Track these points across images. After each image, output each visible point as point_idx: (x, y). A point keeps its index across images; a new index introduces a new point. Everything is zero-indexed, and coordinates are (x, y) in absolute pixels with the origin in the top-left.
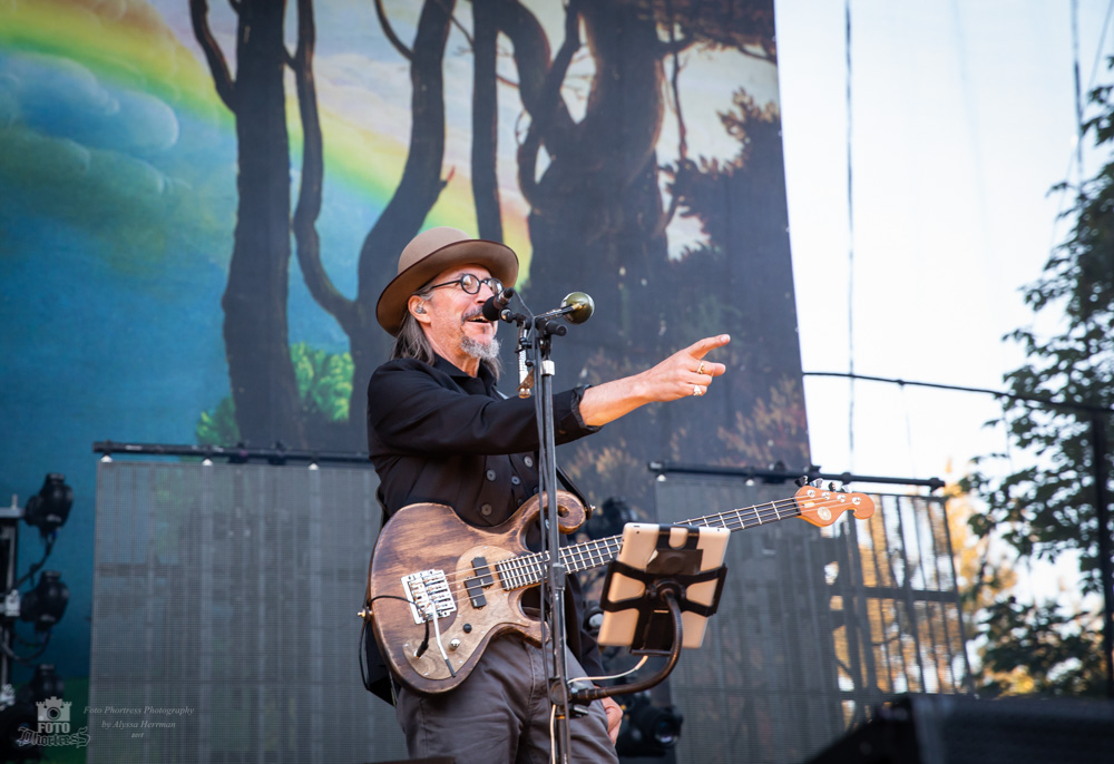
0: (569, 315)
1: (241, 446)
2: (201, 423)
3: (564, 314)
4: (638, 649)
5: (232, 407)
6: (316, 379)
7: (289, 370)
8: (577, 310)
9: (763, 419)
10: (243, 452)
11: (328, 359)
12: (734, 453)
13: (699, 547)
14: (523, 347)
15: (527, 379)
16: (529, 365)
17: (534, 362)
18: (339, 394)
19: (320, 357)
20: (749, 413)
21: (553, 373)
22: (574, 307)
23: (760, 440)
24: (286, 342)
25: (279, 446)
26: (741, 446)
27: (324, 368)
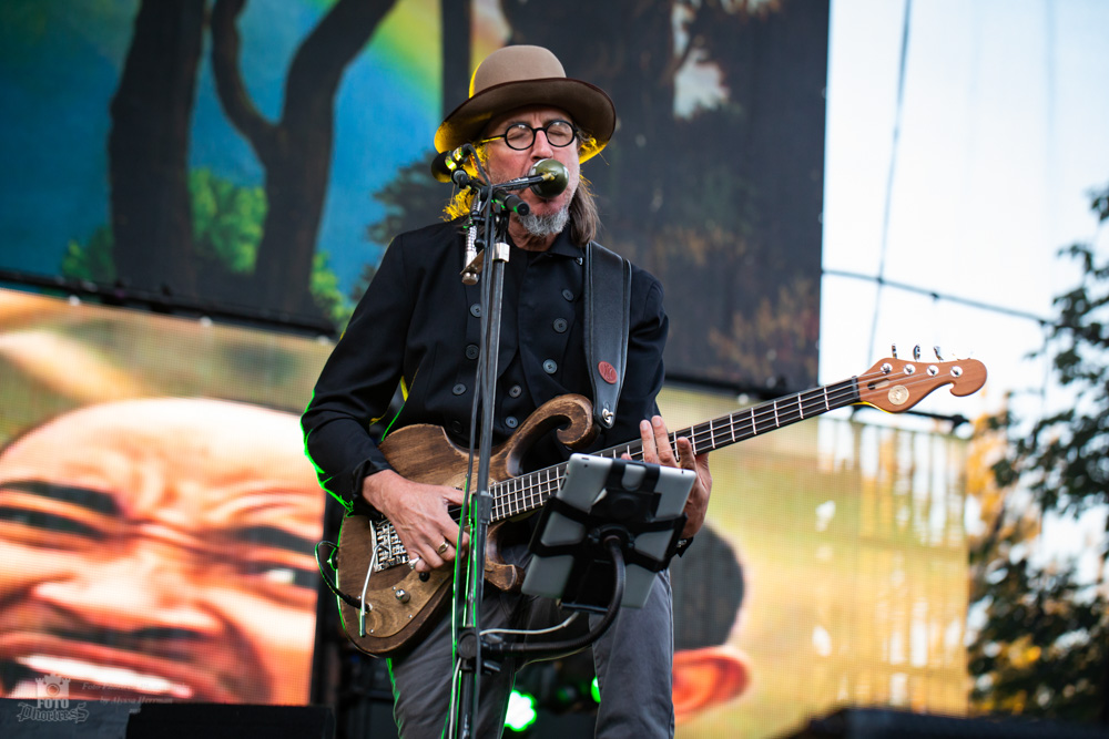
0: (537, 186)
1: (118, 285)
2: (68, 254)
3: (531, 184)
4: (569, 602)
5: (109, 239)
6: (218, 216)
7: (184, 200)
8: (549, 181)
9: (766, 324)
10: (120, 293)
11: (234, 194)
12: (726, 363)
13: (657, 490)
14: (474, 222)
15: (473, 262)
16: (479, 247)
17: (485, 243)
18: (245, 239)
19: (225, 189)
20: (750, 315)
21: (507, 259)
22: (545, 177)
23: (759, 349)
24: (182, 165)
25: (166, 291)
26: (736, 355)
27: (228, 204)
